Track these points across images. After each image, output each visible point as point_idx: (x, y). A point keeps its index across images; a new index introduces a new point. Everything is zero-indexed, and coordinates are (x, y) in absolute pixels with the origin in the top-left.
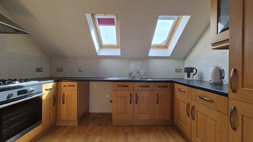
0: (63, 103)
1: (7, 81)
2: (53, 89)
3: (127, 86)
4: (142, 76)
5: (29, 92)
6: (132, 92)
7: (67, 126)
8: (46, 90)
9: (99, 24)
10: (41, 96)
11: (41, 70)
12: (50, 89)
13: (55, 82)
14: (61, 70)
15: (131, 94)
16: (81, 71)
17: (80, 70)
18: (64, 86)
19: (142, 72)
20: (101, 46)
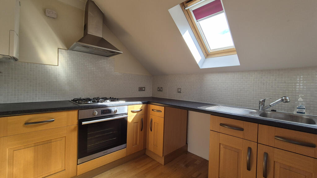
0: (151, 131)
1: (92, 99)
2: (141, 111)
3: (242, 129)
4: (298, 110)
5: (112, 112)
6: (253, 146)
7: (155, 160)
8: (133, 112)
9: (197, 19)
10: (127, 118)
11: (144, 89)
12: (137, 112)
13: (143, 103)
14: (161, 90)
15: (250, 149)
16: (180, 92)
17: (179, 90)
18: (153, 110)
19: (300, 99)
20: (207, 54)
